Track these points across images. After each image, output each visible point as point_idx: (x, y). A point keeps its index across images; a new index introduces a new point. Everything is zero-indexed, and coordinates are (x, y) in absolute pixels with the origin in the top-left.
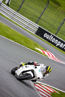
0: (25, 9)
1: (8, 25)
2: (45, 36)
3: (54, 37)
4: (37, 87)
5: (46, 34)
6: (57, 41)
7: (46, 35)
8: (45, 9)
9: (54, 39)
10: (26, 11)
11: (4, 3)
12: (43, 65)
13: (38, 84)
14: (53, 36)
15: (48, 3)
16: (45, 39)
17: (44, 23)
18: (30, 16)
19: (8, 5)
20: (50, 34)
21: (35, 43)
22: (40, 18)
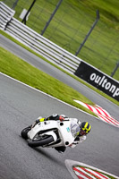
0: (56, 29)
1: (24, 57)
2: (92, 79)
3: (109, 80)
4: (78, 174)
5: (94, 74)
6: (115, 87)
7: (93, 77)
8: (92, 29)
9: (109, 83)
10: (57, 32)
11: (18, 18)
12: (76, 120)
13: (80, 166)
14: (106, 77)
15: (98, 17)
16: (93, 83)
17: (90, 54)
18: (64, 42)
19: (24, 21)
20: (101, 75)
21: (75, 91)
22: (82, 45)
